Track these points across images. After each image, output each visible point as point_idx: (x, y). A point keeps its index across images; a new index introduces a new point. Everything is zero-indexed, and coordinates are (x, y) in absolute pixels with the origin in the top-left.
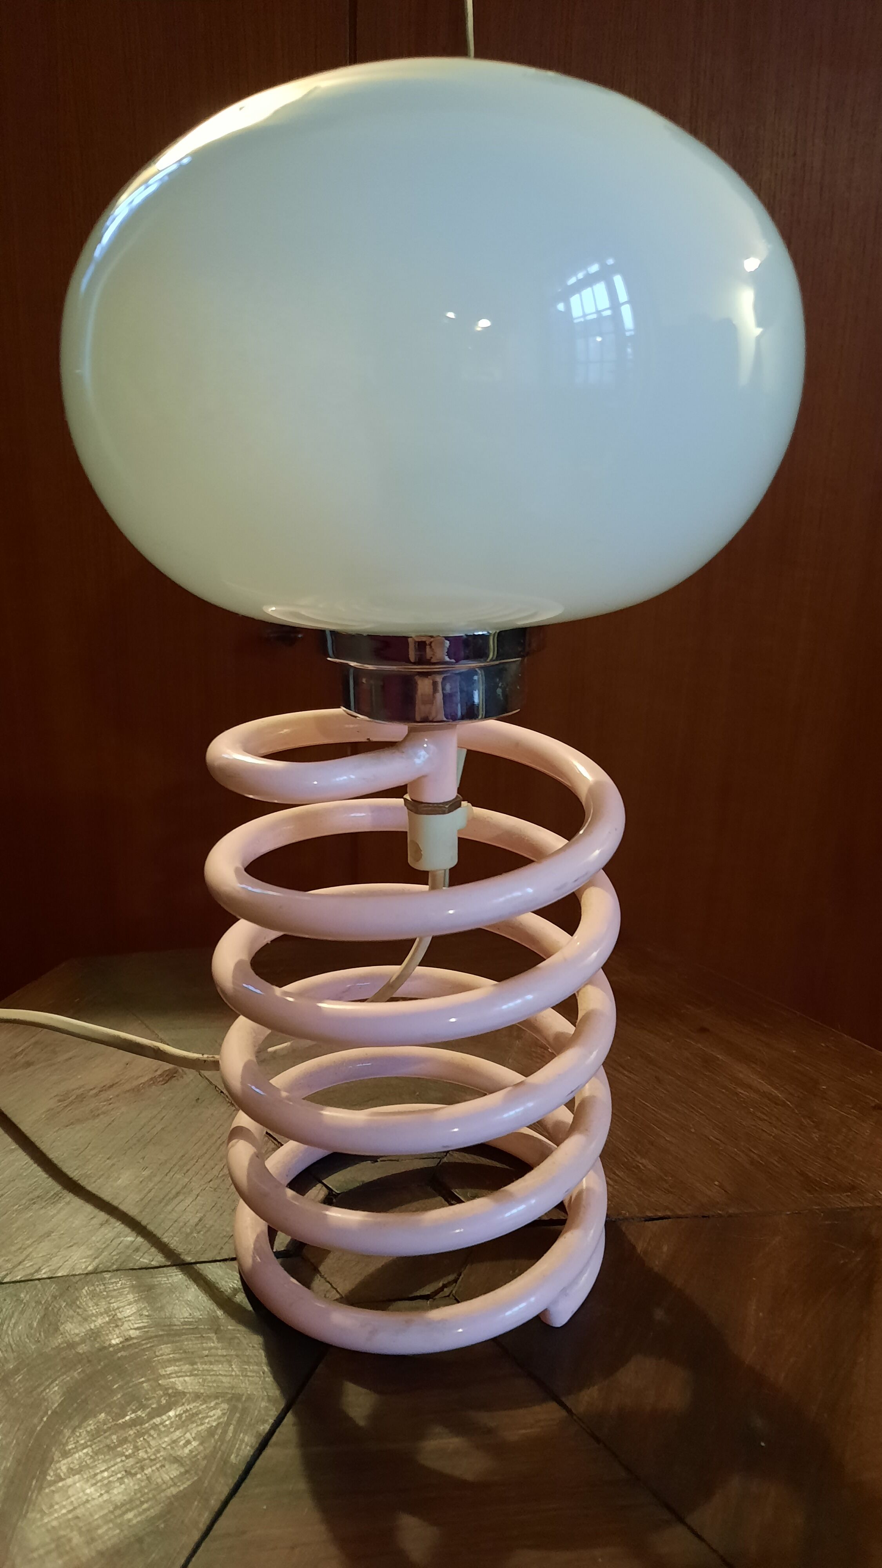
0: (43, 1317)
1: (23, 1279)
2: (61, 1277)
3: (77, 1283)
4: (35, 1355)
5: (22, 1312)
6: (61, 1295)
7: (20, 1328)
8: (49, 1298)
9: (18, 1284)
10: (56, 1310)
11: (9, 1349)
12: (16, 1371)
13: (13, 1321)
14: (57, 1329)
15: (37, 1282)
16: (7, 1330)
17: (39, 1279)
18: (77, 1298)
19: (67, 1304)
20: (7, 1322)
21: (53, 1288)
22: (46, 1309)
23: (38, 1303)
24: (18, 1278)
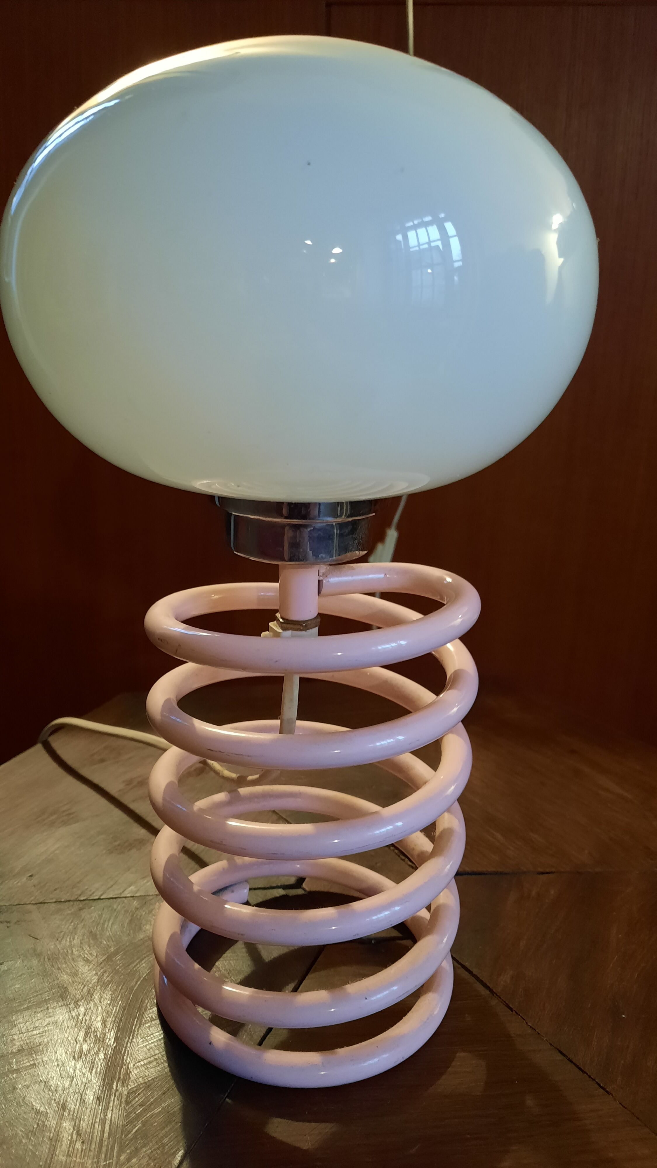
0: (131, 921)
1: (114, 897)
2: (140, 896)
3: (151, 900)
4: (128, 944)
5: (116, 917)
6: (142, 907)
7: (116, 927)
8: (133, 910)
9: (111, 900)
10: (138, 917)
11: (110, 940)
12: (116, 953)
13: (111, 923)
14: (140, 928)
15: (124, 899)
16: (107, 928)
17: (125, 897)
18: (152, 910)
19: (145, 913)
20: (106, 923)
21: (135, 903)
22: (132, 916)
23: (126, 911)
24: (111, 896)
